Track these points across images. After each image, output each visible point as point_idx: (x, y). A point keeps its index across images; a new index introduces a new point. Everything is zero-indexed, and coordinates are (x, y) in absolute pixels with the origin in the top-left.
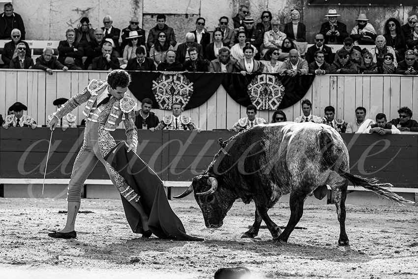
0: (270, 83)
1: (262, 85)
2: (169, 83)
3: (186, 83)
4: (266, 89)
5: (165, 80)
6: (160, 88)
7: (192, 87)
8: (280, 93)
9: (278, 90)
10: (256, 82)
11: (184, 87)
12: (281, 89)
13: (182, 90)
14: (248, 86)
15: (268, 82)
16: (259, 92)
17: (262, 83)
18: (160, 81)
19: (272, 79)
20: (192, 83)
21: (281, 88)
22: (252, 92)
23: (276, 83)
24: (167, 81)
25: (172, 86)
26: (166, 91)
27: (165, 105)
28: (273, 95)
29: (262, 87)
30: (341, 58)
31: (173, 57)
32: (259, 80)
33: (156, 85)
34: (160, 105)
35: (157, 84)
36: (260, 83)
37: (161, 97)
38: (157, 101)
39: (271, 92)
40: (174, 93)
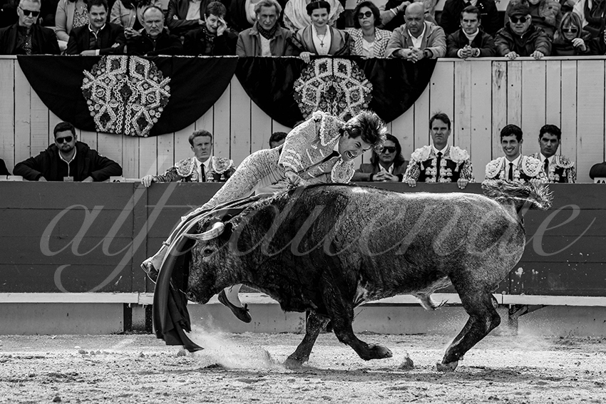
0: (342, 75)
1: (324, 79)
2: (119, 77)
3: (156, 79)
4: (332, 88)
5: (112, 70)
6: (98, 87)
7: (168, 88)
8: (362, 96)
9: (357, 90)
10: (312, 74)
11: (150, 86)
12: (365, 88)
13: (146, 92)
14: (296, 83)
15: (337, 74)
16: (318, 95)
17: (323, 75)
18: (99, 73)
19: (345, 67)
20: (168, 80)
21: (365, 85)
22: (304, 95)
23: (354, 75)
24: (115, 72)
25: (126, 84)
26: (112, 94)
27: (109, 125)
28: (348, 100)
29: (324, 83)
30: (515, 20)
31: (157, 21)
32: (317, 71)
33: (90, 80)
34: (98, 123)
35: (92, 77)
36: (318, 75)
37: (101, 106)
38: (92, 114)
39: (344, 95)
40: (128, 98)
